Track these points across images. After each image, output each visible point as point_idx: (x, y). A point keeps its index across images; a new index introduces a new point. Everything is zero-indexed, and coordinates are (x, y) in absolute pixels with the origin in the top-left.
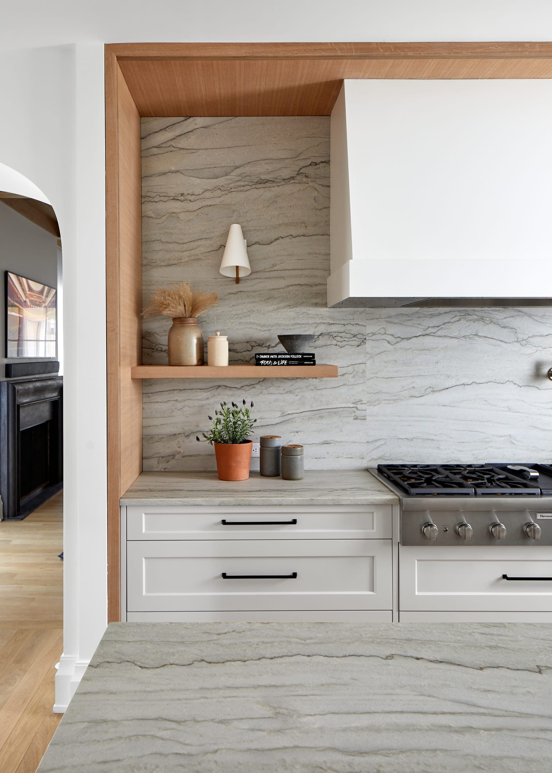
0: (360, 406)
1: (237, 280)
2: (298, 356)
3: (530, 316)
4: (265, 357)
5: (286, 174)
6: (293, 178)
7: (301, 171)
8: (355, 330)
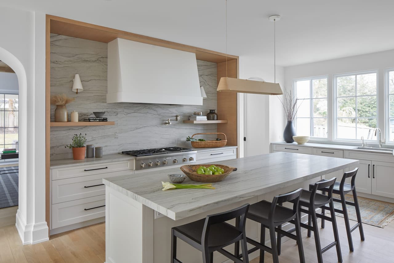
0: (117, 134)
1: (77, 93)
2: (102, 119)
3: (161, 108)
4: (92, 119)
5: (94, 59)
6: (96, 61)
7: (99, 59)
8: (115, 110)
